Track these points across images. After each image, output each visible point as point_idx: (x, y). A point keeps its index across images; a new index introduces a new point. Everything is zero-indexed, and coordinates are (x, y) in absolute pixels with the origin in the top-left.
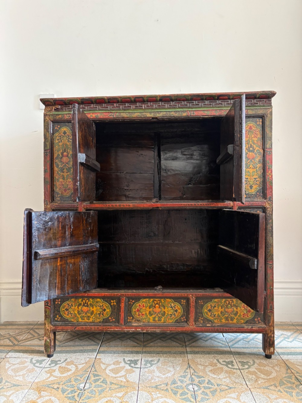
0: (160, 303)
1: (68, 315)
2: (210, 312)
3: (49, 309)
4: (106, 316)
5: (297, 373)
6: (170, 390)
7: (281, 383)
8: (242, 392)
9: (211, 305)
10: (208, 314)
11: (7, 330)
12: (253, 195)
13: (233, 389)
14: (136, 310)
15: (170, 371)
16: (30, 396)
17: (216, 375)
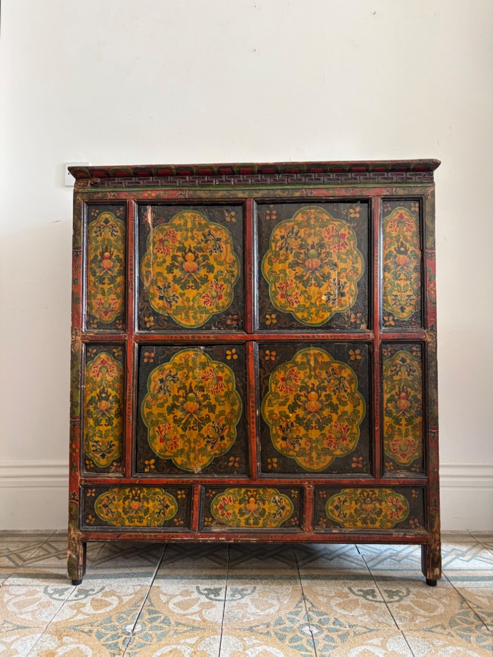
0: (256, 495)
1: (107, 515)
2: (337, 510)
3: (76, 504)
4: (169, 517)
5: (478, 607)
6: (272, 633)
7: (452, 623)
8: (389, 637)
9: (339, 499)
10: (334, 514)
11: (5, 544)
12: (405, 321)
13: (375, 632)
14: (219, 506)
15: (273, 605)
16: (45, 644)
17: (347, 610)
